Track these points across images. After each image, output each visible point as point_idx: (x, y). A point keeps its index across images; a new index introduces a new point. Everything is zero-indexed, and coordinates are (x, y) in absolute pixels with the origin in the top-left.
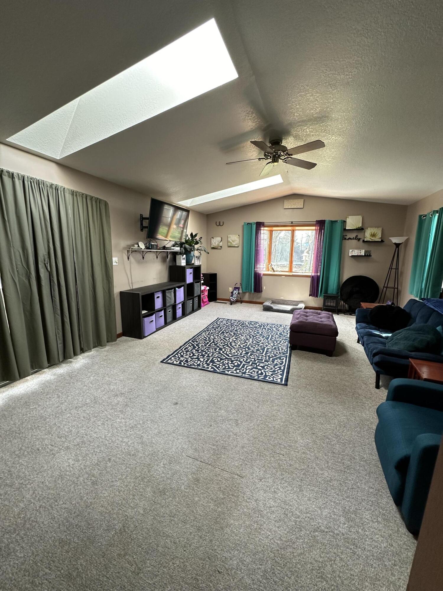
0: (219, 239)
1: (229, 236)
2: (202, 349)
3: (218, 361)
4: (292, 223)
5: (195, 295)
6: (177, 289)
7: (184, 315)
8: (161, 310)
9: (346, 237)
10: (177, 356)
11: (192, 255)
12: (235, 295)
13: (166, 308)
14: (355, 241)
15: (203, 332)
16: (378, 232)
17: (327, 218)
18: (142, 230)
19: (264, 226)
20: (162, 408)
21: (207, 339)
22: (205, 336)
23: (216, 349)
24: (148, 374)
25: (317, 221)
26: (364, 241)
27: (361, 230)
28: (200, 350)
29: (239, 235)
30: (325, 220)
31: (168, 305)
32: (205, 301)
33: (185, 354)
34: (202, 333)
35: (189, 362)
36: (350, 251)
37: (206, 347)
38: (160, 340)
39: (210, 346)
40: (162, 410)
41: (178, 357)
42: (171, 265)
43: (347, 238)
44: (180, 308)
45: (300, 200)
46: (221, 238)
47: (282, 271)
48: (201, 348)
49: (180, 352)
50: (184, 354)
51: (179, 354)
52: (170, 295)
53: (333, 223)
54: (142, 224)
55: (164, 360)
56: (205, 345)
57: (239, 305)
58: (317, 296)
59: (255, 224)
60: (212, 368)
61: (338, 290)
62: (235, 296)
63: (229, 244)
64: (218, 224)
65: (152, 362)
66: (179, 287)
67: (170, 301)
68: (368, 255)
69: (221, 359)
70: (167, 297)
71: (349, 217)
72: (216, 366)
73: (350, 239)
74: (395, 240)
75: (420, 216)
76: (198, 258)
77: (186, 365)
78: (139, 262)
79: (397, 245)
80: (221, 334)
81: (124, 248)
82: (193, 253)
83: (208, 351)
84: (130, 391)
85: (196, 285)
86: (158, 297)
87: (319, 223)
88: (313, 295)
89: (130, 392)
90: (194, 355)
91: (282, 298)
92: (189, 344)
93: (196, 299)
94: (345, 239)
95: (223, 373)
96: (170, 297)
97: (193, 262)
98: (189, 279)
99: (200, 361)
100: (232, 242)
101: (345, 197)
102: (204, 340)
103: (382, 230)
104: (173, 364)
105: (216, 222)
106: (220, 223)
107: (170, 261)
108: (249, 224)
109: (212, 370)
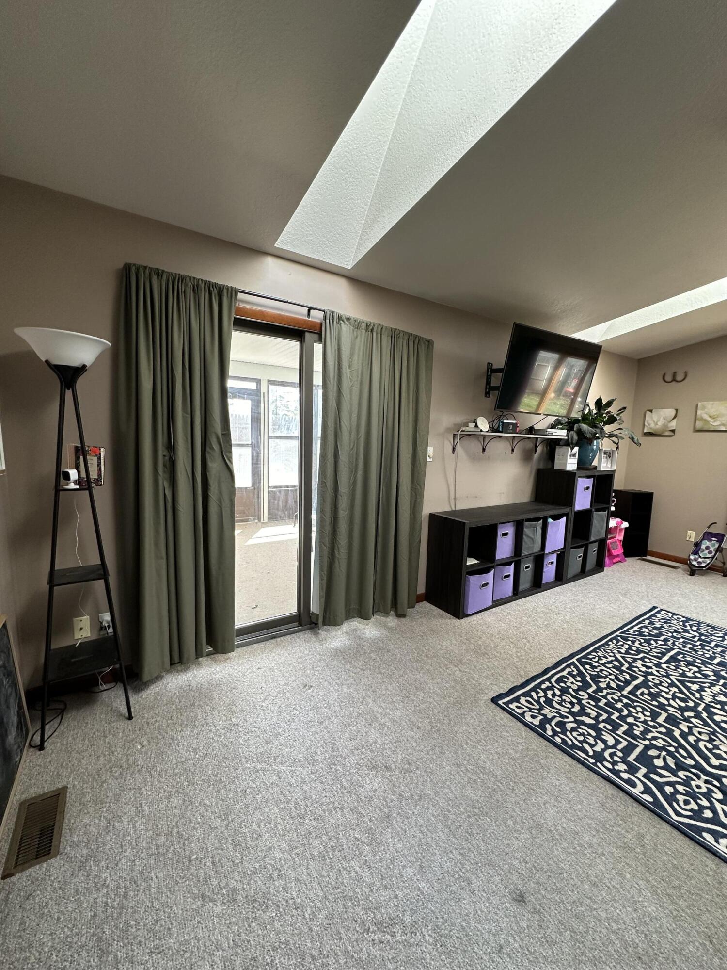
0: (671, 412)
1: (700, 404)
2: (609, 697)
5: (592, 539)
6: (550, 520)
7: (561, 579)
8: (508, 564)
10: (534, 694)
11: (595, 447)
12: (706, 552)
13: (520, 560)
15: (611, 640)
18: (487, 394)
21: (624, 668)
22: (618, 656)
24: (456, 728)
28: (604, 701)
31: (525, 552)
32: (614, 552)
33: (557, 699)
34: (607, 643)
35: (568, 734)
37: (623, 696)
38: (499, 633)
39: (636, 696)
41: (538, 702)
42: (541, 467)
44: (552, 563)
46: (677, 410)
48: (605, 692)
49: (544, 686)
50: (554, 695)
51: (541, 694)
52: (532, 532)
54: (488, 382)
55: (501, 696)
56: (620, 688)
57: (716, 578)
60: (647, 790)
62: (705, 554)
63: (699, 425)
64: (669, 378)
65: (472, 692)
66: (556, 518)
67: (531, 546)
69: (680, 766)
70: (524, 537)
72: (660, 787)
76: (609, 455)
77: (558, 740)
78: (473, 458)
80: (667, 662)
81: (448, 430)
82: (598, 443)
83: (630, 712)
85: (596, 515)
86: (505, 534)
90: (583, 712)
92: (569, 666)
93: (593, 549)
95: (690, 834)
96: (532, 537)
97: (595, 463)
98: (583, 500)
99: (604, 742)
102: (615, 667)
104: (520, 719)
105: (664, 375)
106: (674, 375)
107: (540, 459)
109: (648, 798)
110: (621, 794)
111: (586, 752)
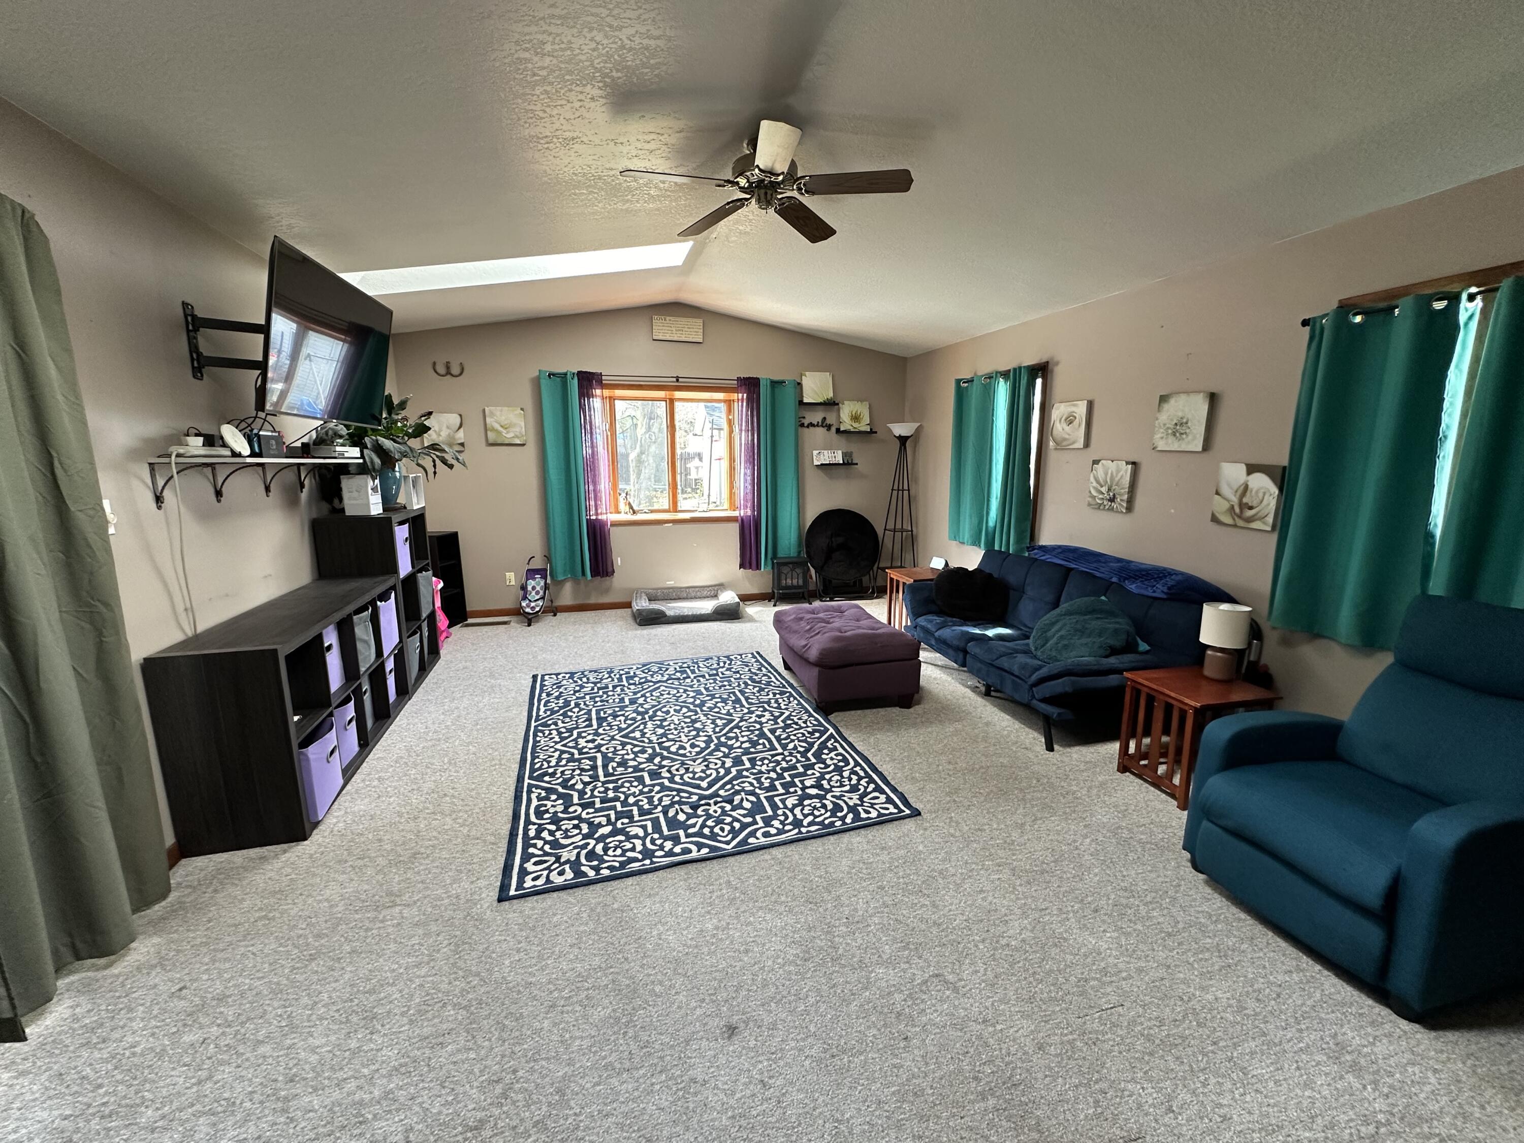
0: (454, 419)
1: (487, 409)
2: (596, 793)
3: (689, 816)
4: (677, 381)
5: (423, 615)
6: (378, 604)
7: (403, 693)
8: (347, 699)
9: (803, 421)
10: (531, 850)
11: (398, 474)
12: (533, 593)
13: (357, 688)
14: (821, 431)
15: (535, 735)
16: (863, 410)
17: (765, 374)
18: (197, 373)
19: (603, 386)
20: (705, 1082)
21: (577, 756)
22: (559, 747)
23: (641, 780)
24: (497, 975)
25: (739, 379)
26: (838, 431)
27: (831, 404)
28: (597, 800)
29: (522, 409)
30: (758, 379)
31: (361, 669)
32: (441, 626)
33: (558, 834)
34: (535, 742)
35: (606, 858)
36: (815, 453)
37: (604, 783)
39: (612, 775)
40: (716, 1087)
41: (546, 854)
42: (315, 516)
43: (806, 422)
44: (393, 670)
45: (694, 320)
46: (461, 415)
47: (652, 511)
48: (588, 790)
49: (532, 833)
50: (551, 833)
51: (540, 843)
52: (362, 631)
53: (775, 384)
54: (193, 345)
55: (504, 887)
56: (595, 778)
57: (549, 620)
58: (758, 567)
59: (576, 378)
60: (700, 846)
61: (799, 545)
62: (533, 596)
63: (491, 436)
64: (441, 369)
65: (460, 915)
66: (384, 597)
67: (367, 655)
68: (848, 463)
69: (695, 807)
70: (356, 642)
71: (807, 373)
72: (699, 834)
73: (811, 425)
74: (900, 429)
75: (958, 381)
76: (415, 483)
77: (605, 872)
78: (204, 516)
79: (903, 440)
80: (600, 725)
81: (134, 454)
82: (401, 467)
83: (624, 793)
84: (499, 1089)
85: (419, 578)
86: (331, 646)
87: (745, 384)
88: (748, 565)
89: (505, 1095)
90: (594, 827)
91: (671, 583)
92: (529, 792)
93: (425, 629)
94: (802, 425)
95: (744, 850)
96: (364, 639)
97: (402, 499)
98: (404, 560)
99: (636, 836)
100: (500, 429)
101: (795, 326)
103: (870, 408)
104: (551, 889)
105: (434, 364)
106: (448, 366)
107: (310, 502)
108: (554, 375)
109: (705, 851)
110: (689, 866)
111: (636, 860)
